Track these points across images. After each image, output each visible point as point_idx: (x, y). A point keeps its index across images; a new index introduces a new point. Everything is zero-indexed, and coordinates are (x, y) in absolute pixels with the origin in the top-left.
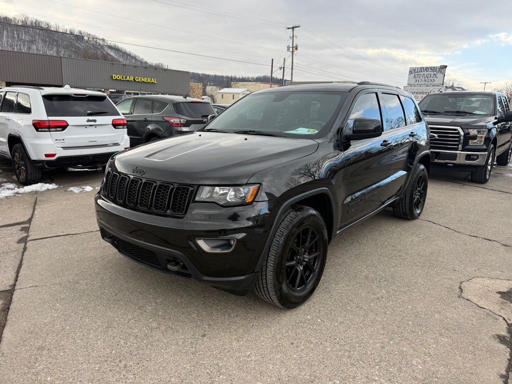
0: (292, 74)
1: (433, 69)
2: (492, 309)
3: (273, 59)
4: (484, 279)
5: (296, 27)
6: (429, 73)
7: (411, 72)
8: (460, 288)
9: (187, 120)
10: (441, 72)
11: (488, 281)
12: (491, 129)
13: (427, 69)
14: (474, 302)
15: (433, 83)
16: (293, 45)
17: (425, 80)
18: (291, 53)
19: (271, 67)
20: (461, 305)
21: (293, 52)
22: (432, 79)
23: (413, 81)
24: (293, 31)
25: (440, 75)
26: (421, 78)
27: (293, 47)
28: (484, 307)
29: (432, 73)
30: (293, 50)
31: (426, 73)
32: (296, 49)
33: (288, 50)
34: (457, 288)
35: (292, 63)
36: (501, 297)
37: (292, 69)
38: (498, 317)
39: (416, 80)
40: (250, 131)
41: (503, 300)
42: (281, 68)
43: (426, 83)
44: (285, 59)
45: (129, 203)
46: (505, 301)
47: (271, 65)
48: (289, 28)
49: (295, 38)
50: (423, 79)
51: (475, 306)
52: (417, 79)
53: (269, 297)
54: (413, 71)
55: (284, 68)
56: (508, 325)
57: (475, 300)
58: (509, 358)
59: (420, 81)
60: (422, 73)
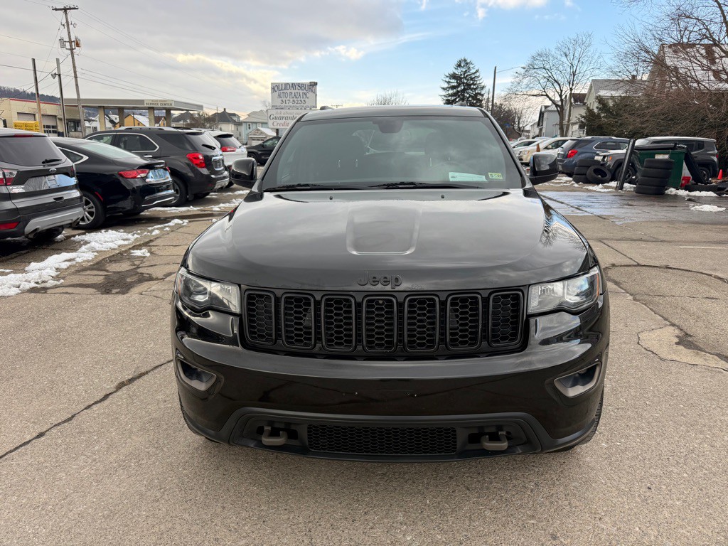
0: (77, 85)
1: (301, 86)
3: (34, 60)
5: (70, 9)
6: (297, 91)
7: (273, 89)
9: (18, 172)
10: (312, 91)
13: (293, 85)
15: (305, 105)
16: (70, 39)
17: (294, 101)
18: (69, 52)
19: (32, 72)
21: (72, 49)
22: (302, 100)
23: (278, 102)
24: (66, 14)
25: (310, 94)
26: (288, 98)
27: (70, 42)
29: (301, 91)
30: (71, 46)
31: (293, 91)
32: (78, 45)
33: (63, 46)
35: (74, 67)
37: (76, 77)
39: (282, 101)
42: (54, 76)
43: (295, 104)
44: (58, 60)
47: (32, 68)
48: (56, 9)
49: (71, 27)
50: (291, 100)
52: (284, 99)
54: (275, 88)
55: (59, 75)
59: (287, 102)
60: (288, 91)
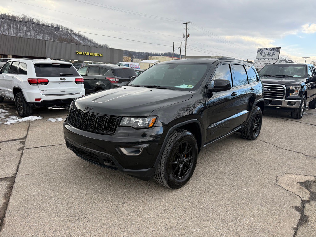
0: (186, 51)
1: (272, 49)
2: (293, 191)
3: (174, 43)
4: (291, 175)
5: (188, 23)
6: (270, 51)
7: (258, 51)
8: (276, 179)
9: (120, 80)
10: (277, 51)
11: (294, 176)
12: (303, 86)
13: (268, 49)
14: (283, 187)
15: (272, 58)
16: (186, 34)
17: (267, 56)
18: (185, 39)
19: (173, 47)
20: (276, 189)
21: (186, 38)
22: (272, 55)
23: (260, 57)
24: (187, 25)
25: (276, 53)
26: (265, 55)
27: (186, 35)
28: (289, 190)
29: (272, 52)
30: (186, 37)
31: (268, 51)
32: (189, 36)
33: (184, 37)
34: (274, 179)
35: (186, 45)
36: (300, 185)
37: (186, 48)
38: (296, 196)
39: (262, 56)
40: (154, 86)
41: (301, 187)
42: (179, 48)
43: (268, 58)
44: (181, 42)
45: (82, 126)
46: (302, 187)
47: (173, 46)
48: (184, 24)
49: (187, 30)
50: (266, 55)
51: (284, 190)
52: (263, 55)
53: (162, 182)
54: (260, 50)
55: (181, 48)
56: (302, 200)
57: (284, 186)
58: (300, 218)
59: (264, 56)
60: (265, 52)
